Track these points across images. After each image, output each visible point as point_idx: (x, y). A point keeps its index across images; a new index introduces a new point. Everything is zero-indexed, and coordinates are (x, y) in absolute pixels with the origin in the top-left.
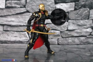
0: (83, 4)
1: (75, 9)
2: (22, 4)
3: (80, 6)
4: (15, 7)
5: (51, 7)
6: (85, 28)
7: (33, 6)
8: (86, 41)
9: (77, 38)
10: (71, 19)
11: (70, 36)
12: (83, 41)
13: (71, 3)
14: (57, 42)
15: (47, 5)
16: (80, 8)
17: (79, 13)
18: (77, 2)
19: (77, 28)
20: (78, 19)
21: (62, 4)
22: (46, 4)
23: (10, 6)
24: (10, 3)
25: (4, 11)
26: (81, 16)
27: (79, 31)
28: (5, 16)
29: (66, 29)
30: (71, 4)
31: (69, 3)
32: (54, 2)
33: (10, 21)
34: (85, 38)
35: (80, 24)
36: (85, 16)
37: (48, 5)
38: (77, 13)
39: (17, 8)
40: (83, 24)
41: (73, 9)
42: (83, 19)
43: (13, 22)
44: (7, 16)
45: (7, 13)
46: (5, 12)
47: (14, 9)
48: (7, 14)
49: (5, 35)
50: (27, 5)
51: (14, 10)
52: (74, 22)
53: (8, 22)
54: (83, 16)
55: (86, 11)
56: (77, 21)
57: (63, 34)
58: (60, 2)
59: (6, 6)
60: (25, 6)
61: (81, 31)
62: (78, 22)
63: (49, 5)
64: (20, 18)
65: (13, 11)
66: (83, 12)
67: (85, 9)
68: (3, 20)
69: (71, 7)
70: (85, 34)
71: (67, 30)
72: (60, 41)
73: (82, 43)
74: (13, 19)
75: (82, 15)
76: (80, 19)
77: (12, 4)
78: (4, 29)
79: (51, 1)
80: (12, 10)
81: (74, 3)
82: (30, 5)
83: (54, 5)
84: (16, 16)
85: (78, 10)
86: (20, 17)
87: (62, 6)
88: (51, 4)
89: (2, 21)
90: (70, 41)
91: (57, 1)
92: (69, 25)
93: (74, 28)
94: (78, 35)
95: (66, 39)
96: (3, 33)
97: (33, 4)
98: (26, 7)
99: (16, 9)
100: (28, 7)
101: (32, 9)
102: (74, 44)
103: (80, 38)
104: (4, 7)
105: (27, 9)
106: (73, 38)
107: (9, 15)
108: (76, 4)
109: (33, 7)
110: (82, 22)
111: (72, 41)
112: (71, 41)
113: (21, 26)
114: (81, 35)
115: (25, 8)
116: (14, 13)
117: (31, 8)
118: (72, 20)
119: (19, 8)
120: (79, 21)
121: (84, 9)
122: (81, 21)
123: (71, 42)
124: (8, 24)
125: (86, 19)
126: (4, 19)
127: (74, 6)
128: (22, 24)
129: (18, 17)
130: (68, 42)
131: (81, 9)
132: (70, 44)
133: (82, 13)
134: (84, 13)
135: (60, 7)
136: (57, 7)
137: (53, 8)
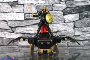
0: (86, 15)
1: (80, 19)
3: (83, 16)
4: (32, 19)
5: (61, 18)
6: (88, 34)
8: (89, 43)
9: (82, 41)
10: (77, 27)
12: (86, 43)
13: (76, 14)
14: (67, 45)
16: (84, 18)
17: (83, 22)
18: (81, 13)
19: (82, 34)
20: (82, 26)
22: (56, 16)
23: (28, 18)
24: (28, 16)
25: (24, 22)
26: (85, 24)
27: (83, 36)
28: (25, 26)
29: (73, 35)
31: (75, 14)
32: (62, 14)
33: (29, 30)
34: (88, 41)
35: (84, 31)
36: (87, 24)
38: (81, 22)
41: (78, 19)
43: (31, 31)
44: (26, 27)
46: (25, 23)
48: (26, 25)
51: (32, 21)
52: (79, 29)
55: (89, 20)
56: (82, 28)
58: (67, 13)
59: (25, 19)
61: (85, 36)
63: (59, 17)
65: (31, 22)
67: (87, 18)
68: (23, 29)
69: (76, 17)
70: (88, 38)
72: (69, 45)
73: (86, 45)
74: (31, 29)
76: (84, 26)
77: (30, 17)
79: (60, 13)
80: (30, 21)
81: (78, 14)
83: (62, 16)
84: (33, 26)
85: (82, 20)
87: (69, 16)
88: (60, 15)
89: (23, 31)
90: (77, 44)
91: (65, 13)
92: (75, 32)
93: (79, 34)
103: (84, 41)
104: (23, 19)
106: (79, 42)
107: (28, 26)
110: (85, 29)
114: (85, 39)
116: (31, 24)
119: (35, 19)
120: (83, 28)
122: (85, 28)
126: (24, 28)
127: (79, 16)
129: (35, 27)
131: (84, 19)
132: (77, 46)
133: (85, 21)
134: (87, 21)
135: (67, 18)
136: (65, 17)
137: (62, 18)
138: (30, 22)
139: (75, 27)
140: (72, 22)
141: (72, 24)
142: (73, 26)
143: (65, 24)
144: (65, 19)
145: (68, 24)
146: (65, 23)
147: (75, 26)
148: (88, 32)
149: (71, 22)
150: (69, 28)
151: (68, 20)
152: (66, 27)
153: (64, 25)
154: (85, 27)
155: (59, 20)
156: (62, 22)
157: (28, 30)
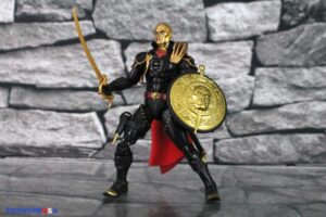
0: (314, 7)
1: (284, 26)
2: (78, 6)
3: (301, 15)
4: (53, 18)
5: (191, 19)
6: (320, 99)
7: (120, 11)
8: (321, 149)
9: (288, 136)
10: (267, 63)
11: (261, 129)
12: (310, 148)
13: (267, 3)
14: (210, 152)
15: (175, 11)
16: (303, 21)
17: (297, 41)
19: (289, 100)
20: (294, 63)
21: (230, 6)
22: (169, 6)
23: (34, 12)
25: (12, 31)
26: (306, 52)
27: (294, 110)
28: (14, 52)
29: (246, 103)
30: (265, 7)
31: (258, 4)
33: (33, 72)
34: (320, 138)
35: (301, 85)
37: (177, 8)
38: (291, 42)
39: (59, 21)
40: (312, 82)
41: (275, 26)
42: (312, 63)
43: (43, 76)
44: (22, 53)
45: (22, 39)
46: (15, 37)
47: (49, 24)
48: (23, 45)
49: (14, 123)
50: (97, 9)
51: (48, 29)
52: (279, 74)
53: (24, 75)
54: (312, 52)
56: (290, 71)
57: (236, 121)
59: (18, 14)
60: (88, 15)
61: (303, 112)
62: (292, 76)
63: (181, 11)
64: (69, 59)
65: (44, 34)
66: (313, 39)
67: (321, 24)
68: (7, 66)
69: (266, 18)
70: (318, 122)
71: (252, 107)
72: (223, 150)
73: (307, 159)
74: (45, 64)
75: (310, 49)
76: (300, 64)
77: (40, 6)
78: (12, 102)
80: (39, 28)
81: (277, 2)
82: (111, 12)
83: (200, 10)
84: (55, 50)
85: (293, 30)
86: (69, 55)
87: (230, 12)
88: (190, 4)
90: (261, 148)
92: (256, 86)
93: (277, 100)
94: (291, 127)
95: (246, 142)
96: (5, 117)
97: (120, 6)
98: (94, 16)
99: (56, 24)
100: (100, 18)
101: (118, 24)
102: (277, 159)
103: (302, 136)
104: (9, 16)
105: (97, 23)
106: (272, 137)
107: (29, 48)
108: (286, 6)
109: (120, 17)
110: (307, 76)
111: (270, 149)
112: (265, 149)
113: (73, 89)
114: (303, 125)
115: (90, 22)
116: (47, 41)
117: (111, 21)
118: (271, 69)
119: (67, 20)
120: (297, 71)
121: (316, 24)
122: (305, 71)
123: (263, 153)
124: (28, 82)
125: (322, 65)
126: (11, 61)
127: (278, 13)
128: (80, 83)
129: (63, 57)
130: (255, 154)
131: (307, 27)
132: (261, 161)
134: (318, 39)
135: (223, 18)
136: (211, 17)
137: (198, 20)
138: (41, 30)
139: (256, 63)
140: (246, 39)
141: (245, 50)
142: (248, 61)
143: (208, 46)
144: (211, 24)
145: (222, 47)
146: (209, 40)
147: (261, 57)
148: (319, 93)
149: (238, 40)
150: (230, 70)
151: (225, 27)
152: (215, 61)
153: (205, 52)
154: (307, 66)
155: (183, 29)
156: (198, 36)
157: (30, 68)
